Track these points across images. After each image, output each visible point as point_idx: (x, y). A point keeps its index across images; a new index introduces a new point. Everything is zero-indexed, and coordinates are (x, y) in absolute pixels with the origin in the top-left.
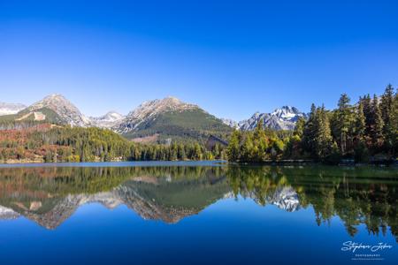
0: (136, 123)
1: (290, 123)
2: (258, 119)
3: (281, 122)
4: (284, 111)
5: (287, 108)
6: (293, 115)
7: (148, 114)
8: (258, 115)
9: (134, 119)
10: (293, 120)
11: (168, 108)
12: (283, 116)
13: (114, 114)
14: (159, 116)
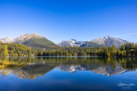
0: (20, 42)
1: (74, 45)
2: (64, 43)
3: (71, 44)
4: (72, 40)
5: (73, 39)
6: (75, 42)
7: (25, 39)
8: (64, 41)
9: (19, 40)
10: (75, 44)
11: (34, 37)
12: (72, 42)
13: (9, 38)
14: (30, 40)
